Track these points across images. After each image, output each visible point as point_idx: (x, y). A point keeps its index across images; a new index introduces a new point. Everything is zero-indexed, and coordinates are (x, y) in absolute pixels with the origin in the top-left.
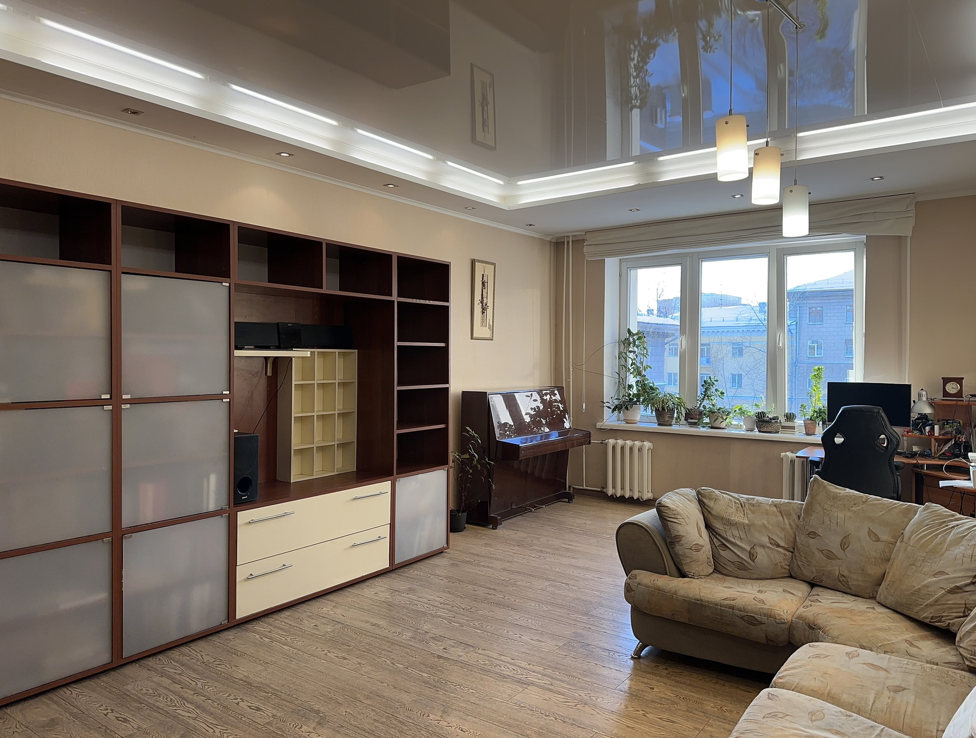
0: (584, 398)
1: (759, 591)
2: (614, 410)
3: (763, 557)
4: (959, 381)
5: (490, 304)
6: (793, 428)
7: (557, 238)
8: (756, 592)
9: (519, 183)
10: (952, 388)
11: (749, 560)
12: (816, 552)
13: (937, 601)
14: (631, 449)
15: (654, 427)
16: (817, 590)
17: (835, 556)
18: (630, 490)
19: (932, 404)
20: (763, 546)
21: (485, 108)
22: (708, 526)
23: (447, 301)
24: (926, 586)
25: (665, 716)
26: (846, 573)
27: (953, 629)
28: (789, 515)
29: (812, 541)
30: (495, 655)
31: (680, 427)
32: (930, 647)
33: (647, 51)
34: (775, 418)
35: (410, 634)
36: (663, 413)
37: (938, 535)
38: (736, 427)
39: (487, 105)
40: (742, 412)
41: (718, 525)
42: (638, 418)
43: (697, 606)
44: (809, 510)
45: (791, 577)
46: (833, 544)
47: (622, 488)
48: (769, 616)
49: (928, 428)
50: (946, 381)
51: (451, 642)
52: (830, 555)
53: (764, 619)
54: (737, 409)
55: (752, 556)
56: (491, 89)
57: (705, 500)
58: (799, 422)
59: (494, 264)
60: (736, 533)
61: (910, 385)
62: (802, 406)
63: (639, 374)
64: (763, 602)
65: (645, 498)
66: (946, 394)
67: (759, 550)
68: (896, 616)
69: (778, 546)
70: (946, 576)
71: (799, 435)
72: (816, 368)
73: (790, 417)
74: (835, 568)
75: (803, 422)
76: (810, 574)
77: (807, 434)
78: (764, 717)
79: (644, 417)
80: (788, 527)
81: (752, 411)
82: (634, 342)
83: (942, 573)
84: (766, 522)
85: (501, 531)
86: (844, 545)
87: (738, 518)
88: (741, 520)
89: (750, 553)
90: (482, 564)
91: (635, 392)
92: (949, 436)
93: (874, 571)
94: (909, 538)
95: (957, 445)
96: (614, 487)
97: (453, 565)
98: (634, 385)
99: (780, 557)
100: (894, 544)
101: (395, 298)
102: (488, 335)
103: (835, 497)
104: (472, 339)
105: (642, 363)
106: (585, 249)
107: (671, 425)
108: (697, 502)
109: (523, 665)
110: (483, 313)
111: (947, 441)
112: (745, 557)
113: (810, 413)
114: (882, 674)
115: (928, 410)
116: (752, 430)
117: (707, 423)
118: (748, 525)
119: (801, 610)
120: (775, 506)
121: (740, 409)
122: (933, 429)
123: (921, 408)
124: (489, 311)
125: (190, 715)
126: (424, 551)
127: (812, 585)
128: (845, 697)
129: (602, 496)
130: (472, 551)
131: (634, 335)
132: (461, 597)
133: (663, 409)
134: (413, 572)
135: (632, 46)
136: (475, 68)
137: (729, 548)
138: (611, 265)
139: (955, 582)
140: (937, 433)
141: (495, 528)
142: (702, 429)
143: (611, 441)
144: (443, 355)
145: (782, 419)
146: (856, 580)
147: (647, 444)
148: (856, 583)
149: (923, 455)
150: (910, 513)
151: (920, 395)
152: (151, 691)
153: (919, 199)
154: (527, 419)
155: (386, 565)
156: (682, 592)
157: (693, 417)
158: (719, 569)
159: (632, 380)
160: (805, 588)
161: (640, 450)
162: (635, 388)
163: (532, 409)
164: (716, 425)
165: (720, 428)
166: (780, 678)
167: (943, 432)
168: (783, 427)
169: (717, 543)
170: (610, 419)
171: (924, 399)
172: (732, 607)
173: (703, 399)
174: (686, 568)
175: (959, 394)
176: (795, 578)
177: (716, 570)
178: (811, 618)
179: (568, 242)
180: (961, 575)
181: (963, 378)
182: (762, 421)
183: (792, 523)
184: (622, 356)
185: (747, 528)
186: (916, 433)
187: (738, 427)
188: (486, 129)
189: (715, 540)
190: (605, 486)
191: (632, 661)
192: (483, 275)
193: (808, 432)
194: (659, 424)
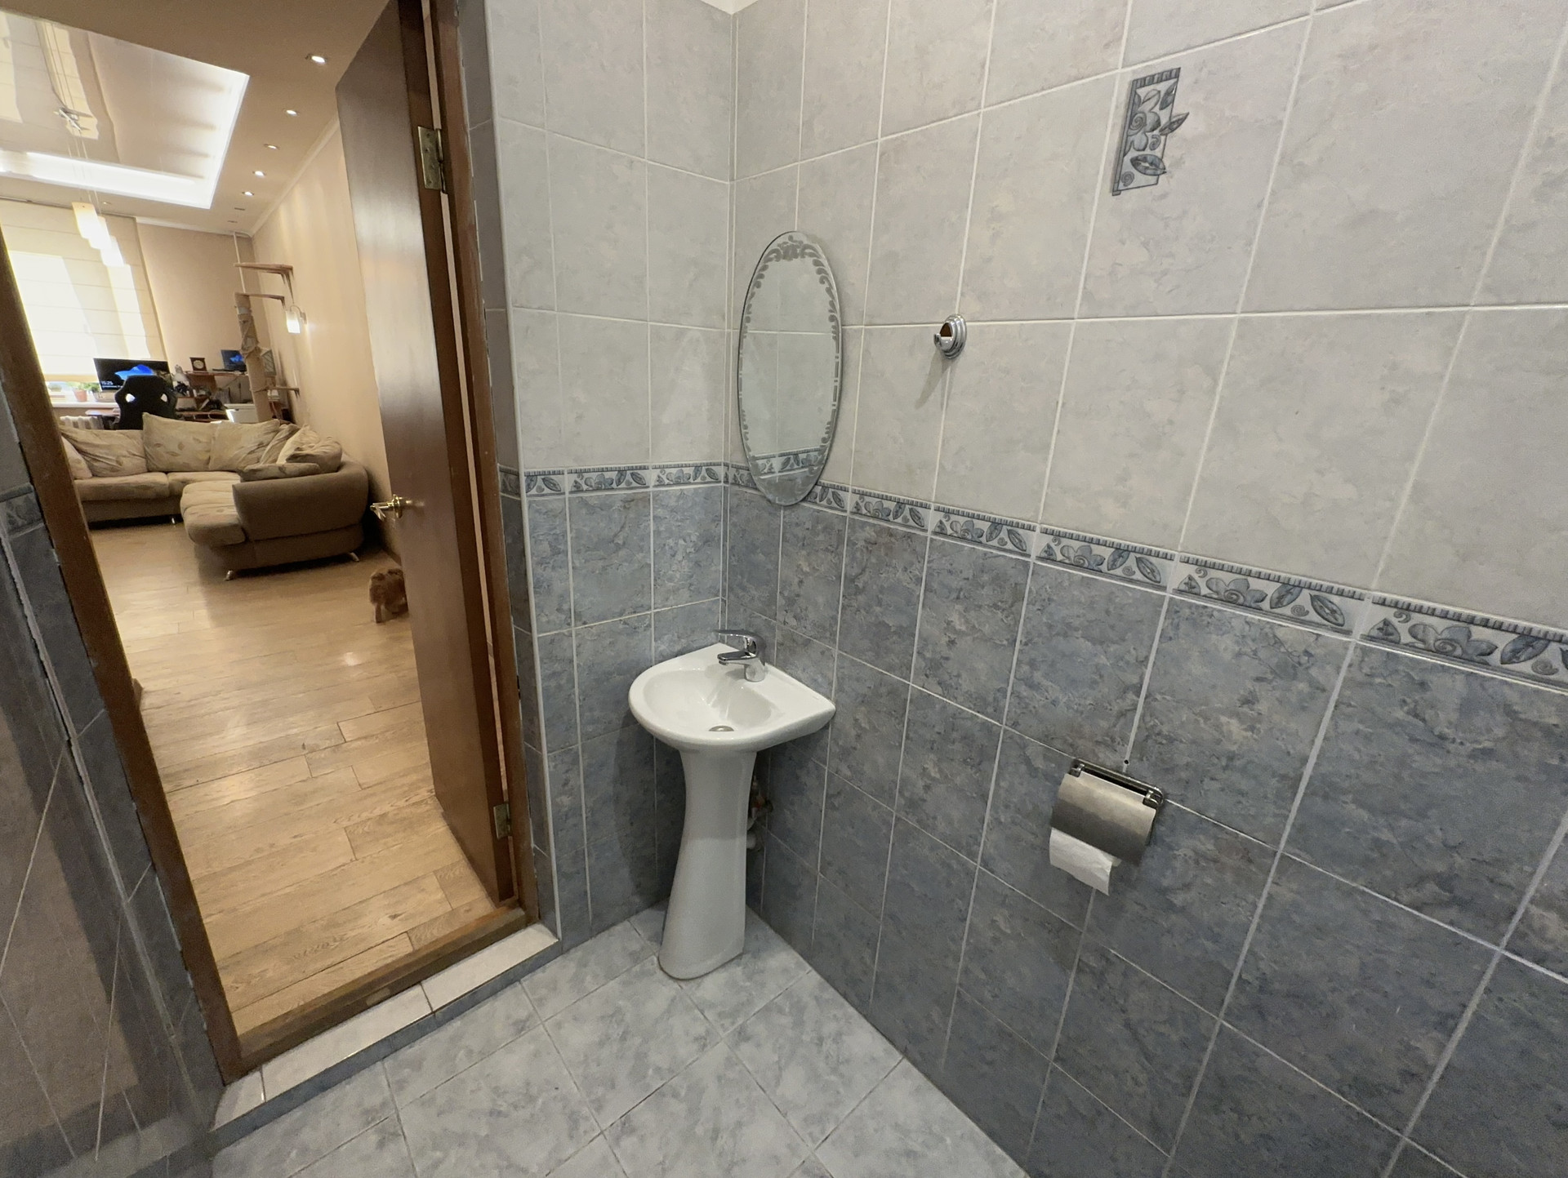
3: (127, 463)
4: (202, 360)
8: (138, 478)
10: (199, 365)
11: (117, 465)
16: (172, 472)
19: (186, 376)
20: (125, 456)
22: (77, 449)
26: (186, 462)
28: (134, 438)
29: (160, 450)
43: (102, 487)
44: (149, 432)
45: (149, 470)
46: (174, 448)
48: (152, 486)
49: (188, 392)
50: (193, 360)
55: (120, 464)
61: (166, 362)
64: (144, 481)
66: (195, 368)
67: (124, 459)
69: (136, 456)
71: (71, 403)
76: (162, 466)
80: (138, 445)
84: (121, 443)
86: (180, 448)
87: (99, 442)
88: (102, 443)
89: (117, 462)
92: (204, 397)
93: (205, 457)
95: (211, 402)
99: (139, 461)
100: (211, 443)
103: (165, 424)
111: (203, 400)
115: (184, 381)
120: (121, 433)
122: (191, 392)
123: (179, 378)
127: (166, 472)
137: (100, 461)
148: (194, 465)
150: (214, 426)
151: (175, 369)
160: (163, 473)
167: (199, 394)
169: (88, 459)
171: (179, 372)
172: (128, 483)
175: (205, 369)
176: (153, 471)
181: (205, 358)
183: (139, 442)
185: (108, 448)
189: (86, 457)
193: (81, 399)
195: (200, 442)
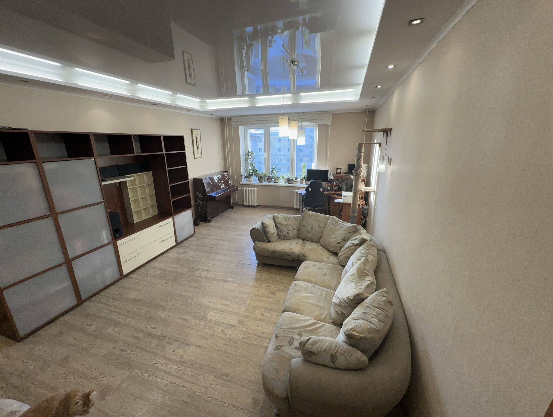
0: (235, 174)
1: (290, 245)
2: (245, 178)
3: (291, 234)
4: (340, 169)
5: (200, 145)
6: (297, 182)
7: (222, 117)
8: (289, 245)
9: (207, 101)
10: (339, 171)
12: (304, 231)
13: (334, 246)
14: (251, 190)
15: (257, 183)
16: (304, 241)
17: (310, 232)
18: (251, 203)
19: (333, 176)
21: (190, 69)
22: (276, 226)
23: (184, 150)
24: (332, 242)
25: (267, 285)
26: (312, 237)
27: (338, 253)
28: (298, 220)
29: (303, 228)
30: (216, 273)
31: (265, 183)
32: (333, 259)
33: (249, 46)
34: (292, 179)
35: (188, 269)
36: (260, 179)
37: (334, 227)
38: (282, 183)
39: (190, 68)
40: (283, 178)
41: (279, 226)
42: (252, 180)
43: (274, 252)
44: (303, 219)
45: (298, 237)
46: (309, 229)
47: (249, 203)
48: (293, 253)
49: (332, 183)
50: (337, 169)
51: (201, 270)
52: (308, 232)
53: (292, 254)
54: (282, 176)
55: (288, 233)
56: (192, 61)
57: (275, 218)
58: (299, 180)
59: (200, 130)
60: (284, 227)
61: (328, 170)
62: (299, 175)
63: (252, 165)
64: (291, 249)
65: (256, 205)
66: (337, 173)
67: (290, 232)
68: (324, 249)
69: (295, 230)
70: (337, 239)
71: (298, 184)
72: (304, 163)
73: (296, 179)
74: (310, 235)
76: (303, 237)
77: (301, 184)
78: (294, 293)
79: (254, 180)
80: (297, 224)
81: (286, 177)
82: (250, 155)
83: (335, 238)
84: (292, 224)
85: (212, 224)
86: (312, 229)
87: (284, 223)
88: (285, 224)
89: (287, 232)
90: (207, 238)
91: (251, 171)
92: (337, 185)
93: (319, 236)
94: (328, 227)
95: (339, 187)
96: (246, 202)
97: (197, 239)
98: (251, 169)
99: (295, 233)
100: (324, 228)
101: (164, 152)
102: (200, 156)
103: (310, 215)
104: (194, 158)
105: (253, 162)
106: (232, 123)
107: (263, 182)
108: (273, 219)
109: (225, 275)
110: (197, 148)
111: (337, 186)
112: (286, 234)
113: (302, 177)
114: (321, 270)
115: (332, 178)
116: (286, 183)
117: (273, 181)
118: (287, 225)
119: (301, 251)
120: (294, 218)
121: (283, 176)
122: (333, 183)
123: (331, 177)
124: (200, 147)
125: (115, 317)
126: (187, 236)
127: (304, 240)
128: (313, 280)
129: (243, 205)
130: (204, 233)
131: (250, 152)
132: (202, 252)
133: (260, 177)
134: (185, 244)
135: (244, 44)
136: (184, 52)
137: (282, 232)
138: (241, 128)
140: (334, 184)
141: (210, 222)
142: (272, 183)
143: (245, 188)
144: (186, 169)
145: (294, 179)
146: (315, 239)
147: (256, 189)
149: (331, 190)
150: (328, 218)
151: (331, 173)
152: (98, 311)
153: (333, 113)
154: (216, 181)
155: (175, 244)
156: (270, 249)
157: (269, 179)
158: (279, 237)
159: (250, 167)
160: (301, 241)
161: (254, 190)
162: (251, 170)
163: (217, 178)
164: (276, 182)
166: (297, 277)
167: (336, 183)
168: (294, 182)
169: (279, 230)
170: (244, 181)
171: (332, 174)
172: (283, 252)
173: (272, 173)
174: (270, 240)
175: (340, 173)
176: (299, 238)
177: (278, 238)
178: (304, 253)
179: (226, 119)
180: (340, 239)
181: (342, 168)
182: (289, 180)
183: (298, 223)
184: (247, 159)
185: (286, 226)
186: (329, 184)
187: (282, 182)
188: (191, 78)
189: (278, 230)
190: (243, 202)
191: (256, 267)
192: (196, 134)
193: (302, 183)
194: (259, 182)
195: (320, 227)
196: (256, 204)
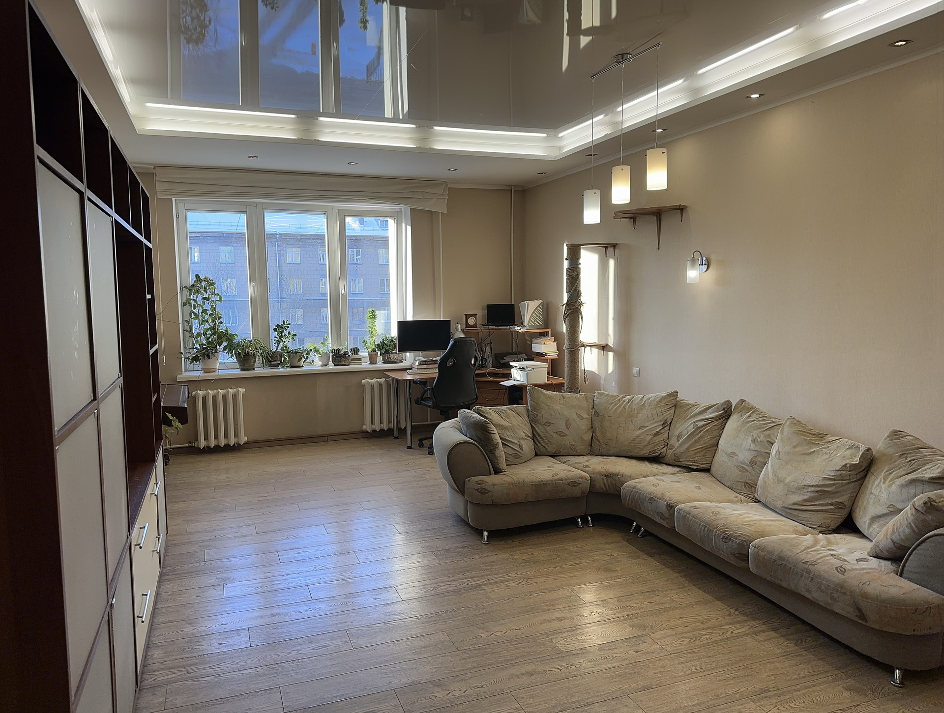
2: (192, 361)
3: (525, 446)
4: (475, 315)
6: (360, 359)
9: (146, 104)
11: (520, 451)
12: (554, 435)
14: (224, 397)
15: (237, 372)
16: (557, 458)
17: (565, 434)
20: (523, 439)
24: (639, 437)
26: (573, 443)
28: (523, 415)
29: (548, 428)
31: (260, 370)
34: (346, 353)
36: (245, 359)
38: (316, 364)
40: (319, 351)
42: (219, 366)
45: (536, 455)
46: (562, 426)
47: (217, 439)
50: (467, 316)
52: (562, 434)
54: (312, 348)
58: (364, 354)
60: (508, 434)
61: (448, 321)
62: (364, 341)
67: (522, 442)
70: (648, 428)
71: (365, 365)
73: (356, 351)
74: (568, 441)
75: (367, 354)
77: (371, 363)
79: (223, 365)
80: (527, 423)
81: (329, 349)
83: (644, 427)
86: (568, 426)
88: (508, 424)
96: (207, 438)
100: (591, 418)
107: (254, 369)
112: (517, 449)
113: (371, 345)
116: (328, 365)
117: (287, 362)
120: (513, 410)
121: (317, 348)
123: (459, 335)
127: (554, 456)
129: (194, 451)
131: (203, 280)
133: (244, 354)
137: (508, 446)
139: (654, 430)
142: (282, 369)
143: (200, 393)
145: (351, 353)
147: (242, 390)
148: (580, 447)
153: (450, 186)
157: (272, 359)
160: (552, 459)
164: (298, 364)
165: (300, 367)
168: (353, 360)
170: (189, 371)
171: (460, 330)
173: (278, 343)
180: (656, 425)
181: (477, 314)
182: (339, 357)
183: (528, 420)
184: (190, 303)
190: (196, 439)
193: (373, 361)
194: (242, 370)
195: (583, 418)
196: (244, 439)
